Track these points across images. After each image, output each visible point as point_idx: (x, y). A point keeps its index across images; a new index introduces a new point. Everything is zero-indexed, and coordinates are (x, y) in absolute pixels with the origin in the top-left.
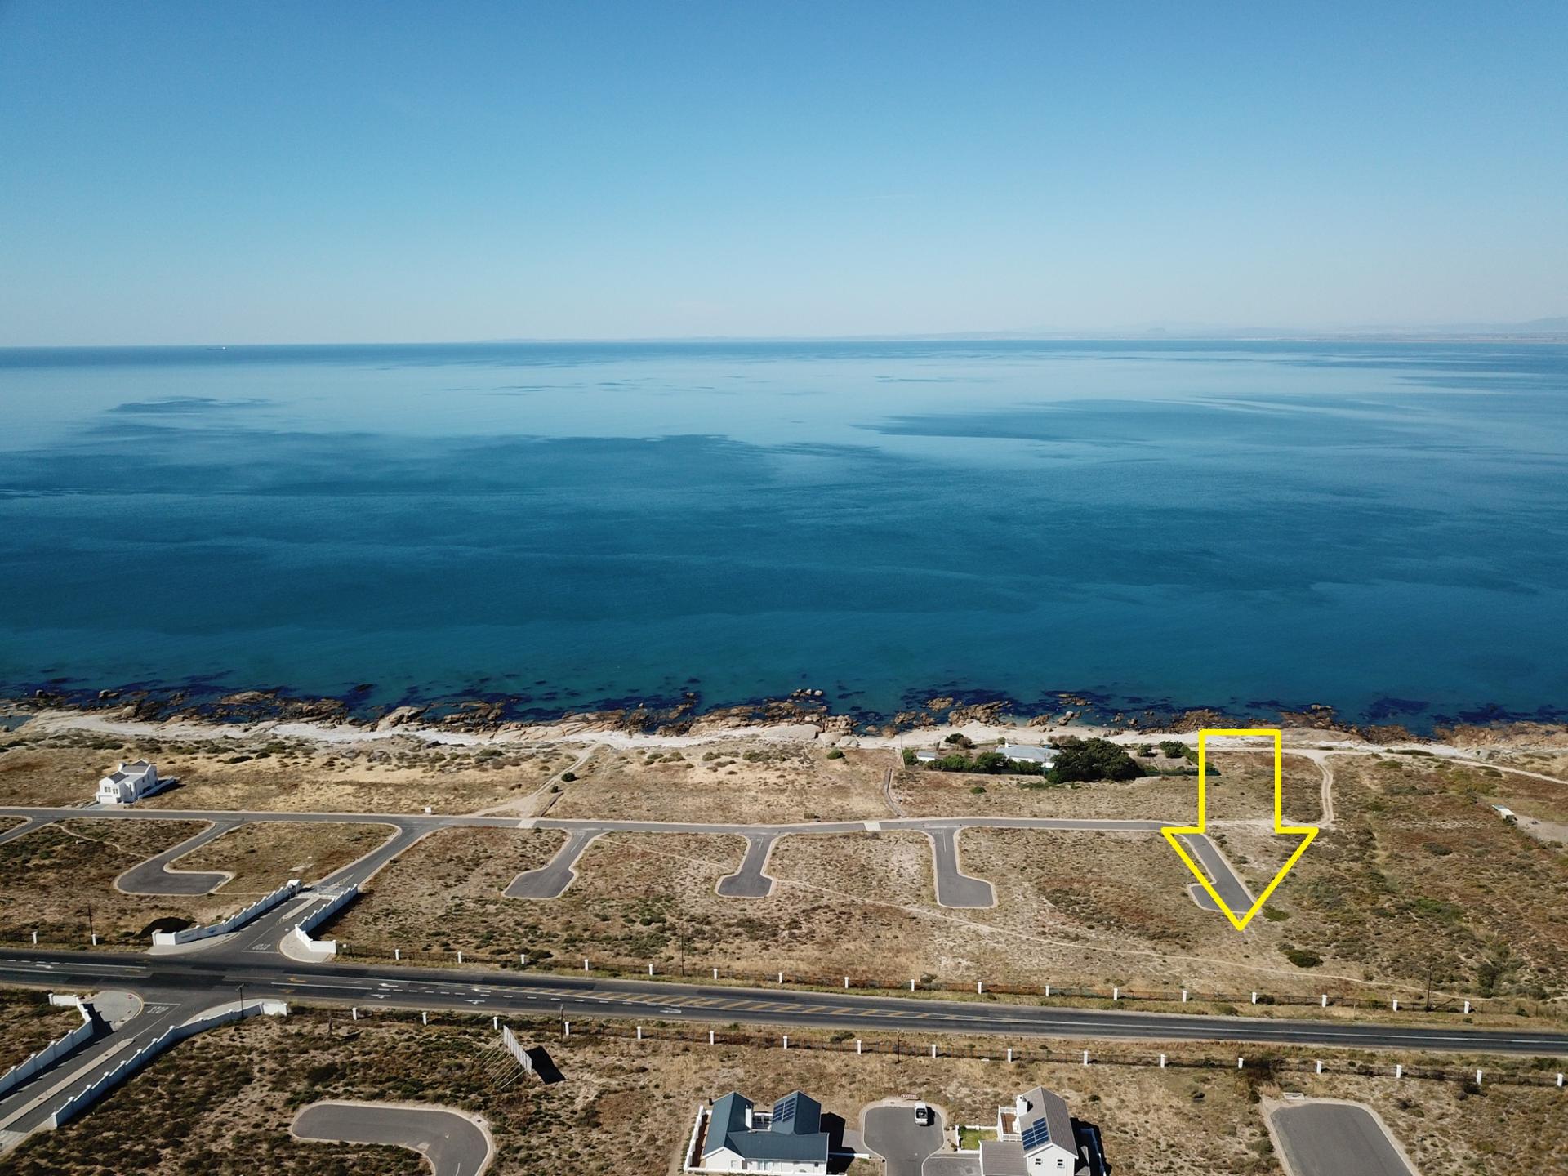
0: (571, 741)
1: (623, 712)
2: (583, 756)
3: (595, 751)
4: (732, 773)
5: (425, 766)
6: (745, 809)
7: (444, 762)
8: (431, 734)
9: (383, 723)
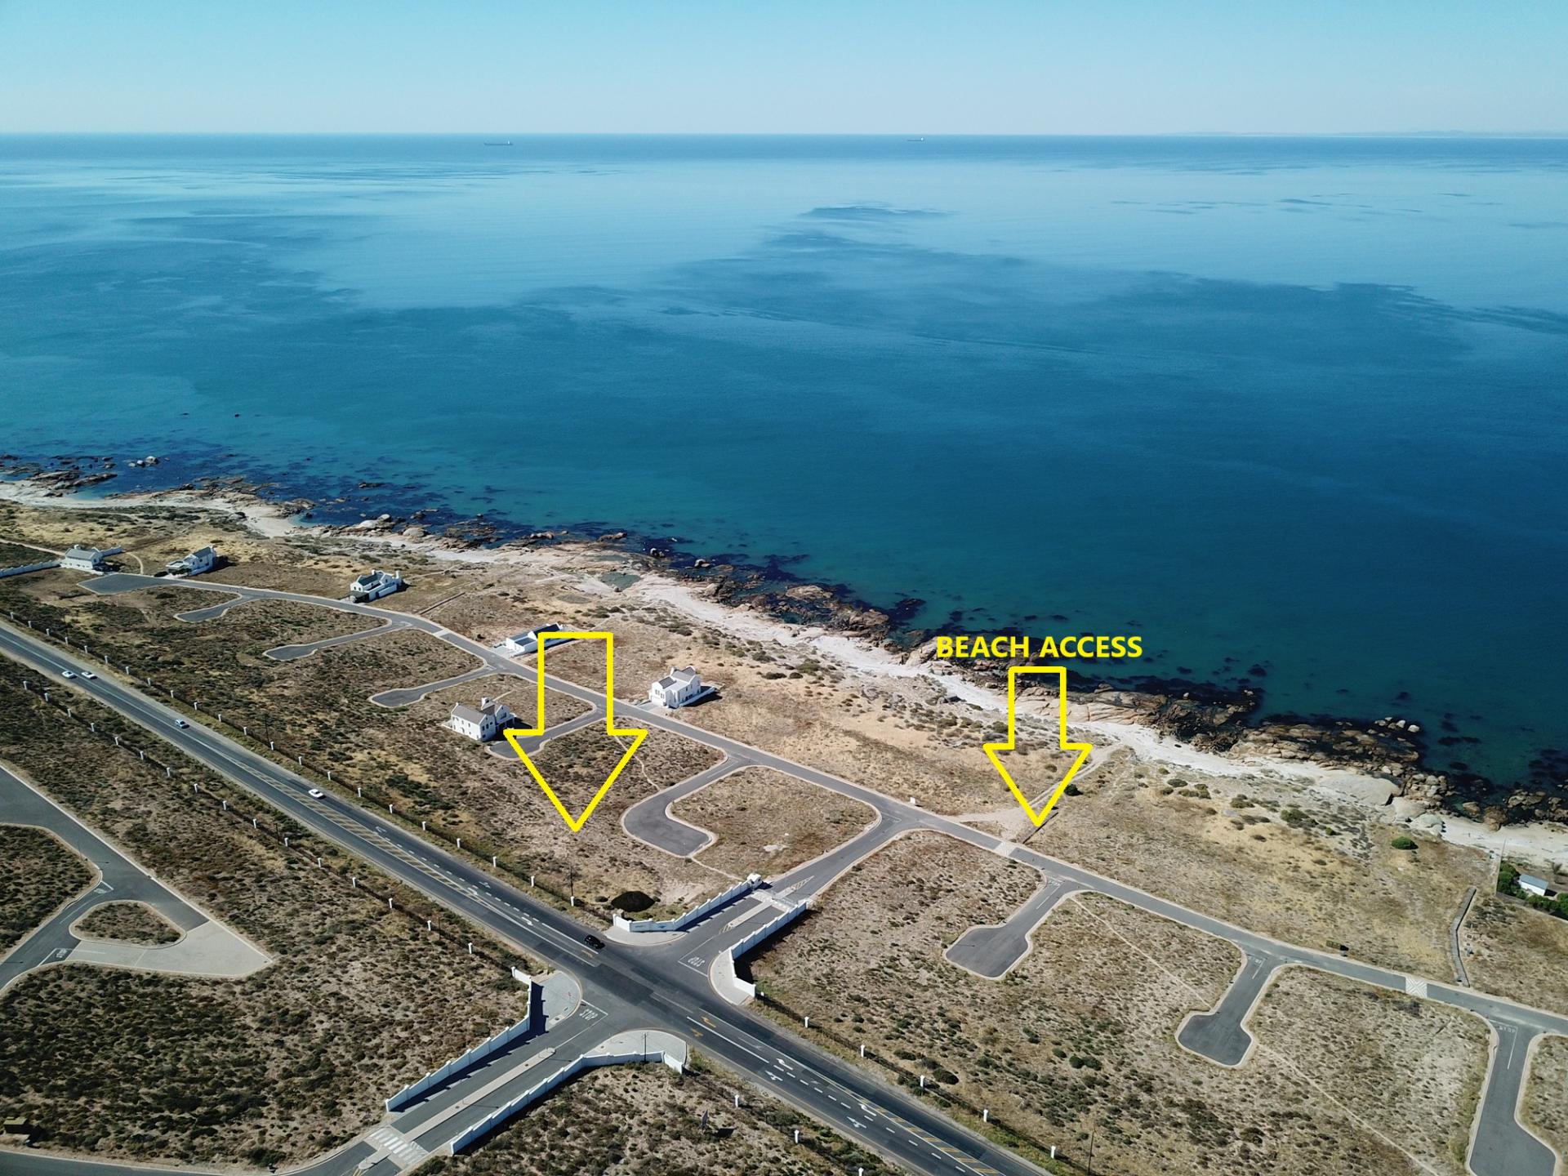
0: (1093, 731)
1: (1162, 699)
2: (1099, 759)
3: (1114, 753)
4: (1261, 838)
5: (933, 730)
6: (1257, 904)
8: (953, 683)
9: (915, 656)
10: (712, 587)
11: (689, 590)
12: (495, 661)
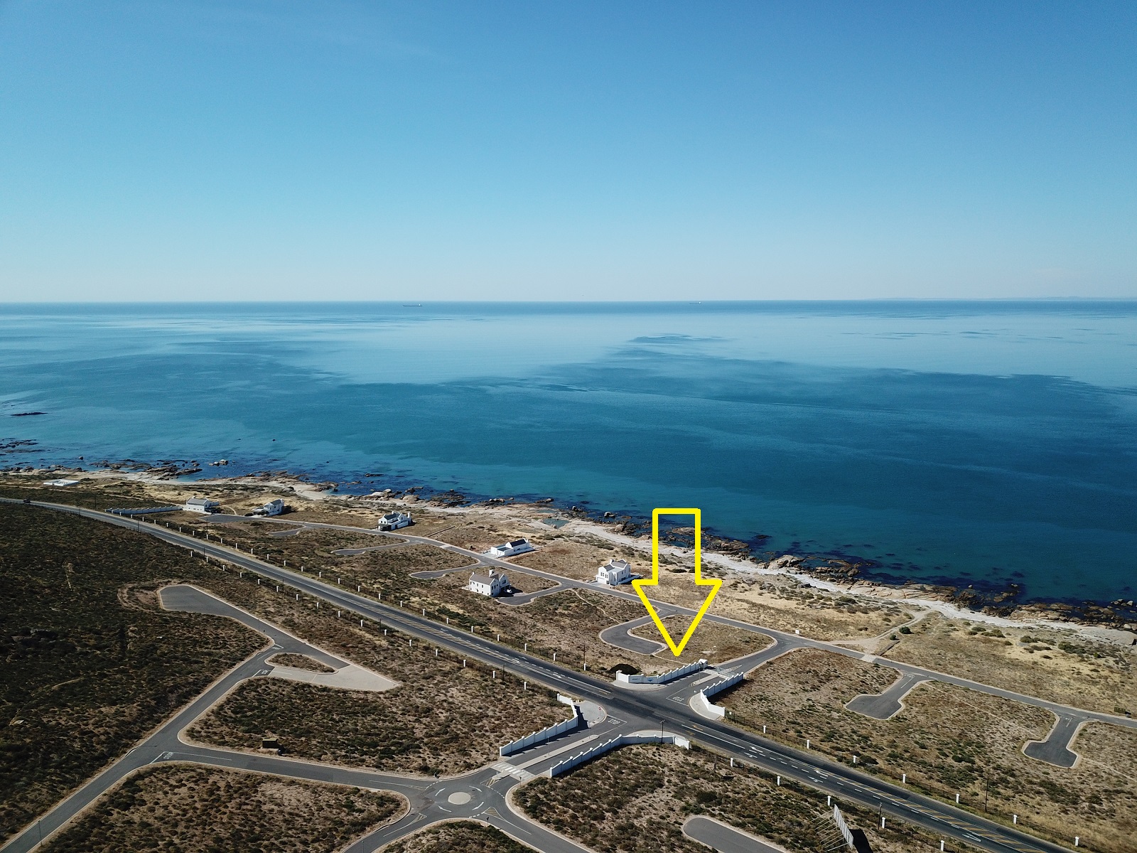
0: (910, 603)
1: (954, 589)
2: (919, 617)
3: (928, 615)
4: (1047, 657)
5: (799, 600)
6: (1057, 690)
7: (812, 600)
8: (805, 578)
9: (773, 564)
10: (619, 526)
11: (604, 528)
12: (485, 560)
